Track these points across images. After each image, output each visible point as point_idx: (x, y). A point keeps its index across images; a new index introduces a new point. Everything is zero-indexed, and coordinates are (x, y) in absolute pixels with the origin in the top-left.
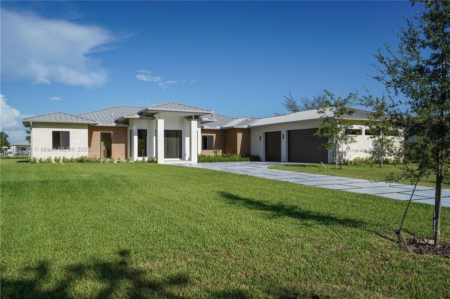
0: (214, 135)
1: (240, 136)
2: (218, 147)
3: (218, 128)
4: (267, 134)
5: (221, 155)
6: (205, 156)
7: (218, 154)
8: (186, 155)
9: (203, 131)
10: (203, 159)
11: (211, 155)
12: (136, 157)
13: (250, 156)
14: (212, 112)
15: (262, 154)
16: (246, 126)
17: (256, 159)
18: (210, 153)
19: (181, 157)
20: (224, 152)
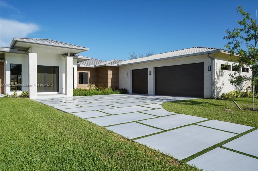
0: (89, 73)
1: (110, 73)
2: (92, 82)
3: (92, 66)
4: (133, 71)
5: (95, 88)
6: (80, 90)
7: (92, 87)
8: (63, 89)
9: (79, 68)
10: (78, 93)
11: (86, 89)
12: (8, 92)
13: (120, 90)
14: (87, 49)
15: (129, 88)
16: (115, 65)
17: (124, 92)
18: (85, 87)
19: (58, 91)
20: (97, 86)
